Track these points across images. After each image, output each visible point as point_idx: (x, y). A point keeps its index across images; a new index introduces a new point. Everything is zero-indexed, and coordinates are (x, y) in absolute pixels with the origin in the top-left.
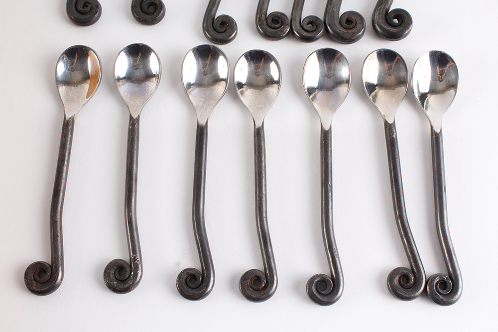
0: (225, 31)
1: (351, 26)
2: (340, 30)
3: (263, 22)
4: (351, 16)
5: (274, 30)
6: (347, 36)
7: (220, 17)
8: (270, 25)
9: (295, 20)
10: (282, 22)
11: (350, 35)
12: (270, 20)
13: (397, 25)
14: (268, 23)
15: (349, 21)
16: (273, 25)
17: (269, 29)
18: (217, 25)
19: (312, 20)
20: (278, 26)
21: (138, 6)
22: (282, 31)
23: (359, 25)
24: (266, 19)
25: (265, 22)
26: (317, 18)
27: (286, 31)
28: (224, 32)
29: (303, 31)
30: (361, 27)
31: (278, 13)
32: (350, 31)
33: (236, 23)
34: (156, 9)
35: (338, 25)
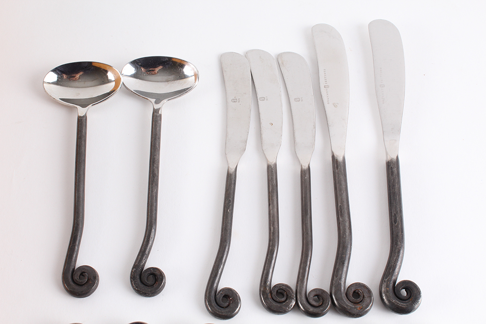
0: (228, 305)
1: (359, 300)
2: (347, 305)
3: (267, 295)
4: (358, 289)
5: (279, 305)
6: (355, 311)
7: (223, 290)
8: (275, 299)
9: (301, 293)
10: (287, 295)
11: (358, 311)
12: (274, 293)
13: (405, 299)
14: (273, 296)
15: (356, 294)
16: (279, 299)
17: (274, 304)
18: (220, 299)
19: (318, 293)
20: (283, 299)
21: (138, 277)
22: (287, 306)
23: (367, 300)
24: (271, 292)
25: (269, 296)
26: (323, 291)
27: (291, 306)
28: (227, 307)
29: (309, 306)
30: (369, 301)
31: (283, 285)
32: (358, 306)
33: (239, 297)
34: (156, 280)
35: (345, 299)
